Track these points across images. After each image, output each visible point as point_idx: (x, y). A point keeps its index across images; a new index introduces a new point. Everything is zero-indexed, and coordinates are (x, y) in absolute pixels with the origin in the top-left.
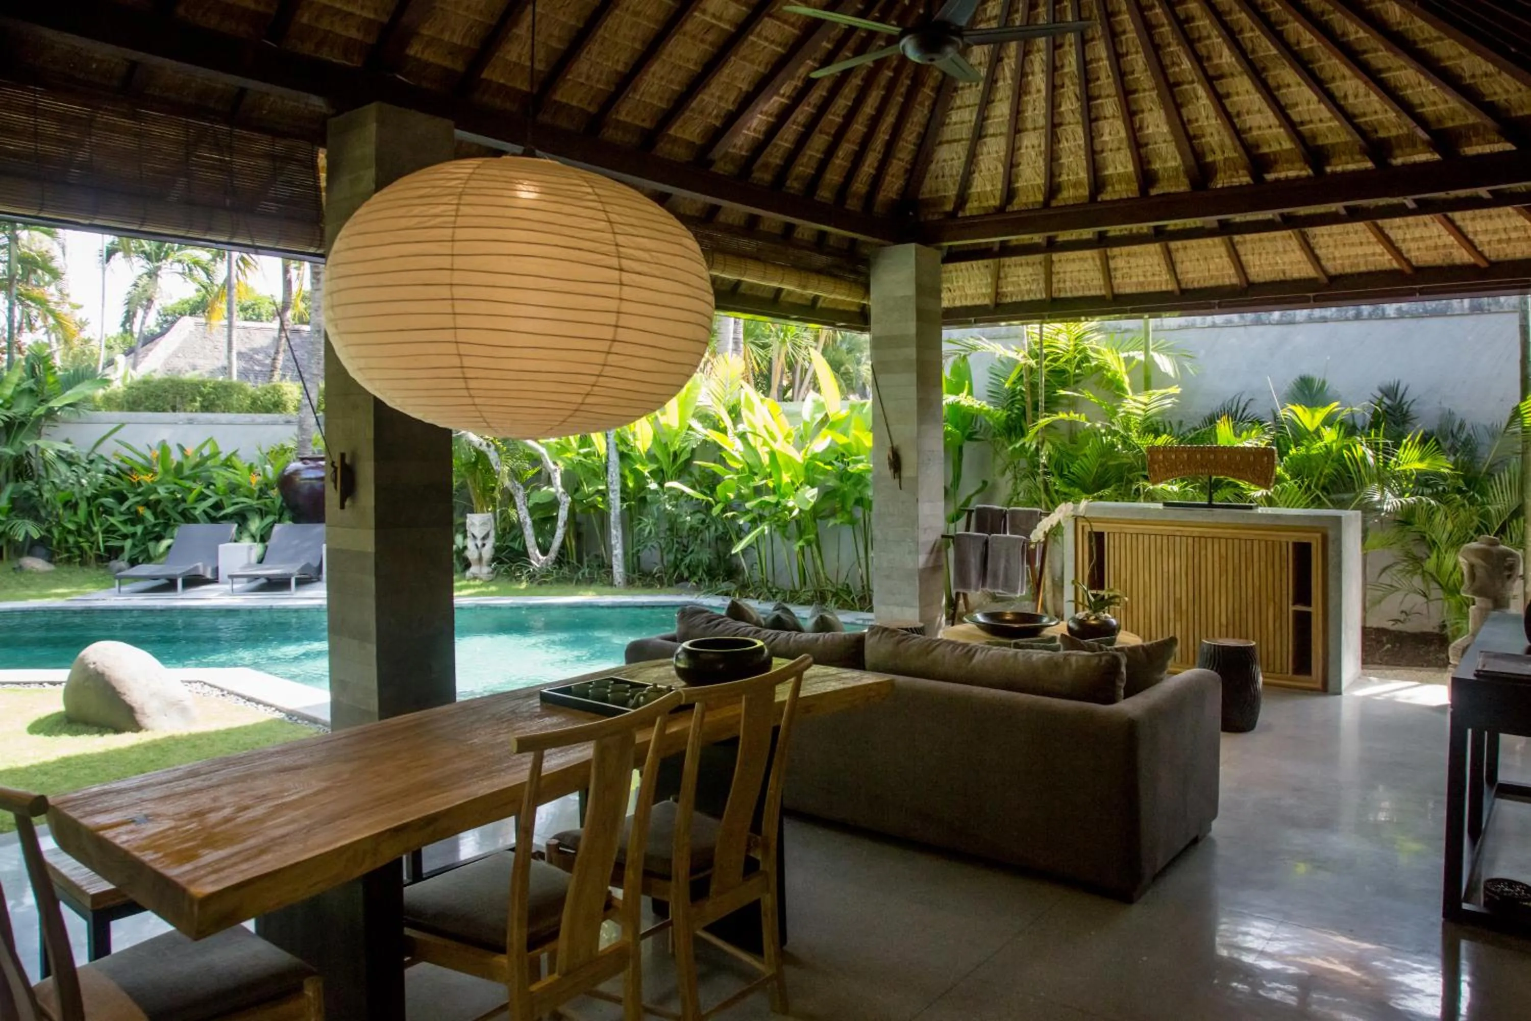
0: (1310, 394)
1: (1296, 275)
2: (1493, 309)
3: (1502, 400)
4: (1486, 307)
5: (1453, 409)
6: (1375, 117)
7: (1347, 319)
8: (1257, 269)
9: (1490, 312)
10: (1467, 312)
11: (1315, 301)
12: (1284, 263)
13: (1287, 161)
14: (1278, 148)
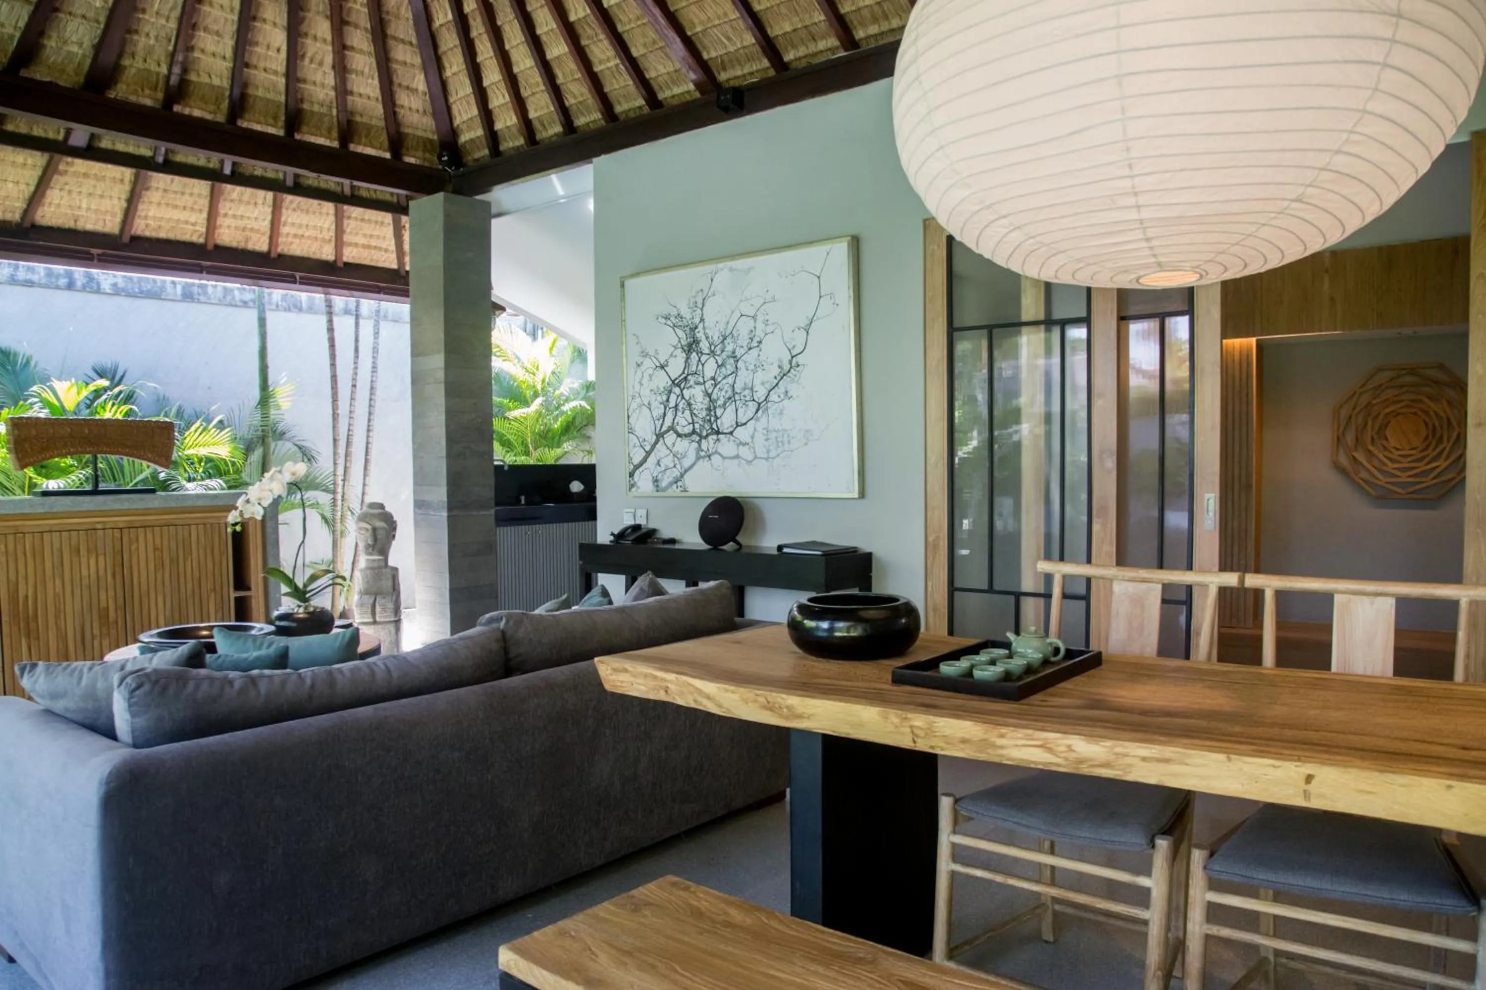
0: (14, 372)
1: (89, 227)
2: (202, 298)
3: (209, 388)
4: (196, 297)
5: (167, 395)
6: (312, 88)
7: (58, 288)
8: (52, 209)
9: (199, 302)
10: (180, 298)
11: (99, 260)
12: (88, 209)
13: (203, 99)
14: (207, 80)
